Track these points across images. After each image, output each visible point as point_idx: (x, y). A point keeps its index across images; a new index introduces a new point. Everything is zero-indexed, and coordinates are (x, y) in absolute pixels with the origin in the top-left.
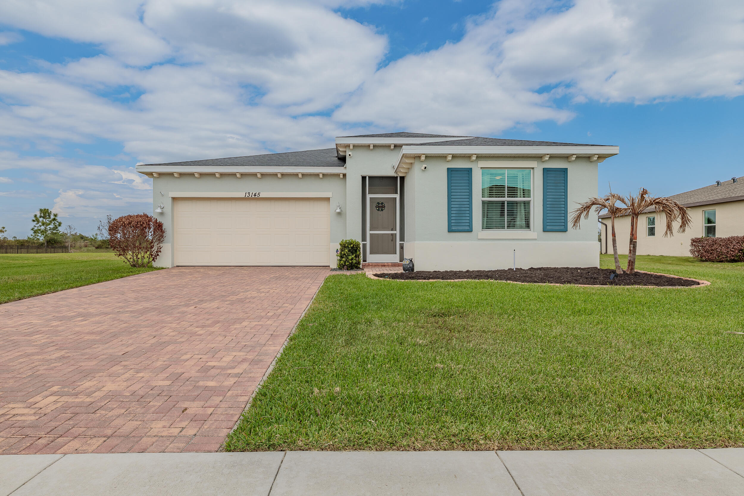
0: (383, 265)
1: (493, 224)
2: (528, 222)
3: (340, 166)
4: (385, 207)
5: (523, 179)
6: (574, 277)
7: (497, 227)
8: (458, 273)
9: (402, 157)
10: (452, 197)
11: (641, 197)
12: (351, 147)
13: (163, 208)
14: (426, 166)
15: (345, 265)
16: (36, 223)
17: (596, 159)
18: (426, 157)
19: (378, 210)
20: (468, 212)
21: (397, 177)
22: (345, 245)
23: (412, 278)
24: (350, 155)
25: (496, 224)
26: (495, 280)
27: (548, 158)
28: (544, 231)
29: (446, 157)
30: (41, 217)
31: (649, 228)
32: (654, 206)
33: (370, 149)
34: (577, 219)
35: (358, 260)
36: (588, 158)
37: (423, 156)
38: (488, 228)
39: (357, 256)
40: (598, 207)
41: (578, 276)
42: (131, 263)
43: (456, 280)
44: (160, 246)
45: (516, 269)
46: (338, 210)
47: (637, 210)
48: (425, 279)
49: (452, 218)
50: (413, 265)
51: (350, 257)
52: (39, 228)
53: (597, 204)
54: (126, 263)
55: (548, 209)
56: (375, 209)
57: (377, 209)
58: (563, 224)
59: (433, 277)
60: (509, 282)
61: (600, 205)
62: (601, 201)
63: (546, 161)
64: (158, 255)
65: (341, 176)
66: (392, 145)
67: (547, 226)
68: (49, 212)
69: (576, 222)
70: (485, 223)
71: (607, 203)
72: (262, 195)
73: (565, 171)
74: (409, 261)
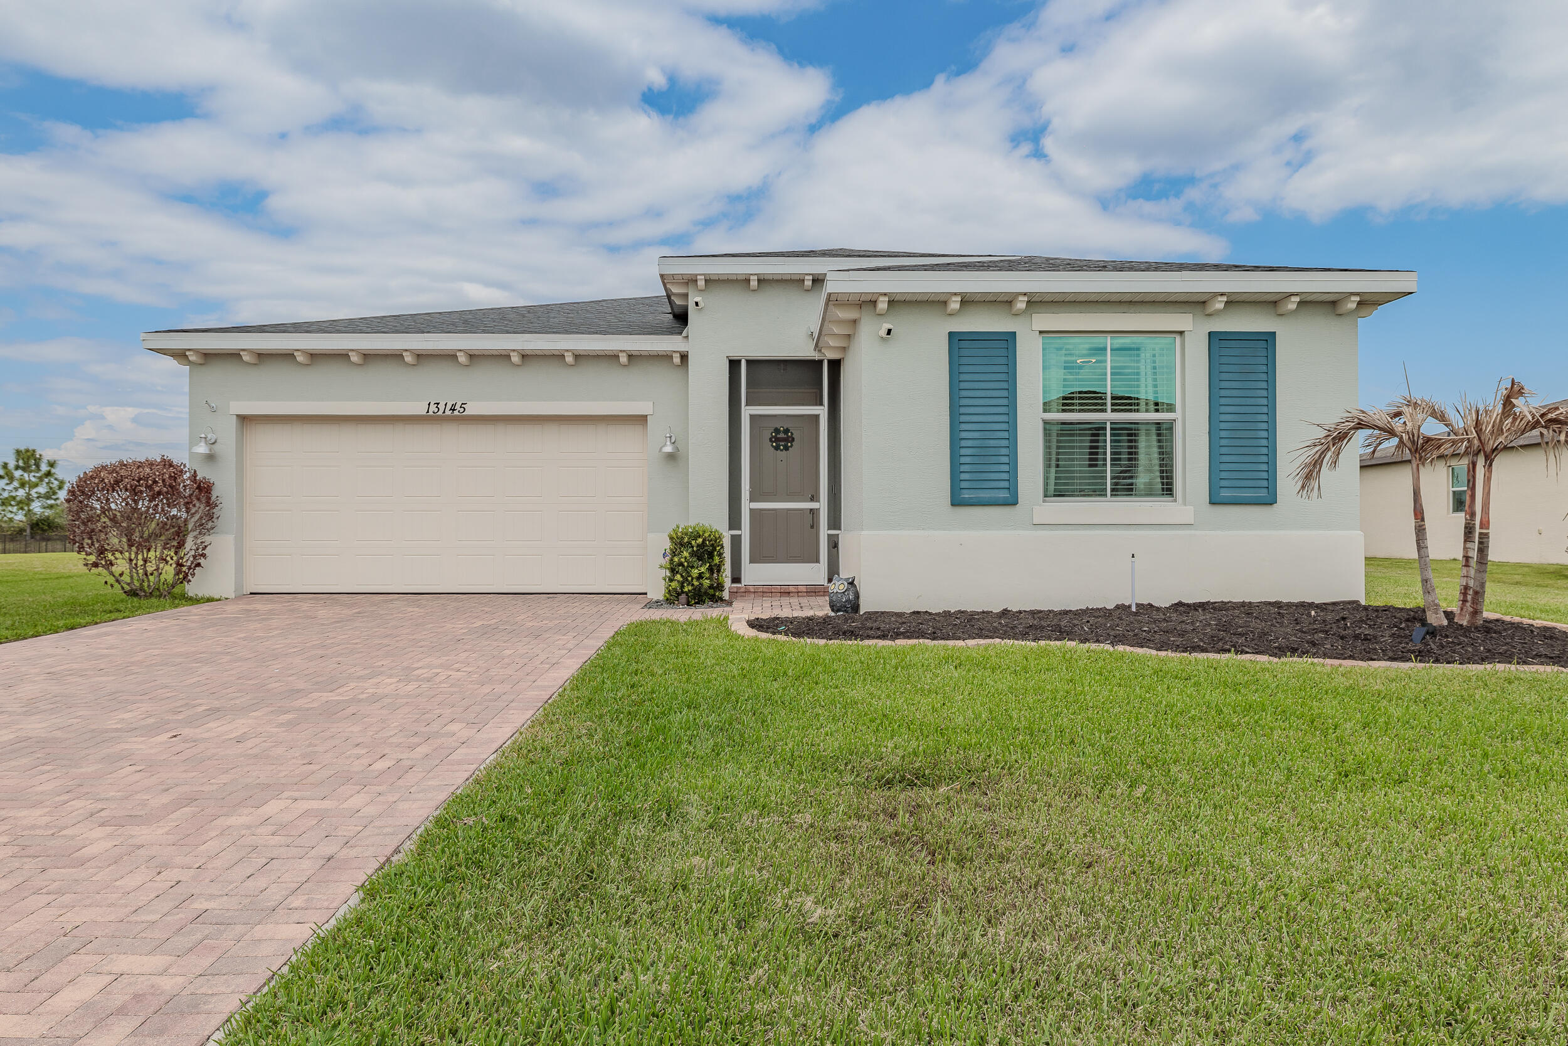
0: (785, 592)
1: (1073, 484)
2: (1167, 478)
3: (672, 334)
4: (793, 440)
5: (1154, 362)
6: (1305, 632)
7: (1083, 493)
8: (978, 620)
9: (827, 304)
10: (963, 410)
11: (1504, 405)
12: (701, 283)
13: (215, 442)
14: (890, 326)
15: (683, 592)
16: (6, 481)
17: (1354, 306)
18: (891, 303)
19: (777, 448)
20: (1004, 451)
21: (821, 362)
22: (682, 538)
23: (851, 634)
24: (697, 304)
25: (1081, 484)
26: (1082, 642)
27: (1221, 306)
28: (1212, 503)
29: (945, 303)
30: (17, 468)
31: (1454, 492)
32: (1536, 432)
33: (751, 288)
34: (1311, 473)
35: (718, 579)
36: (1330, 305)
37: (881, 299)
38: (1059, 494)
39: (716, 569)
40: (1371, 436)
41: (1316, 631)
42: (125, 586)
43: (971, 642)
44: (202, 542)
45: (1138, 605)
46: (669, 449)
47: (1491, 442)
48: (883, 637)
49: (963, 468)
50: (857, 596)
51: (695, 572)
52: (13, 494)
53: (1370, 427)
54: (112, 586)
55: (1223, 442)
56: (768, 447)
57: (772, 445)
58: (1265, 483)
59: (907, 632)
60: (1120, 648)
61: (1380, 429)
62: (1383, 419)
63: (1218, 313)
64: (199, 565)
65: (677, 360)
66: (807, 277)
67: (1222, 490)
68: (38, 456)
69: (1308, 477)
70: (1052, 481)
71: (1397, 425)
72: (472, 409)
73: (1269, 339)
74: (846, 584)
